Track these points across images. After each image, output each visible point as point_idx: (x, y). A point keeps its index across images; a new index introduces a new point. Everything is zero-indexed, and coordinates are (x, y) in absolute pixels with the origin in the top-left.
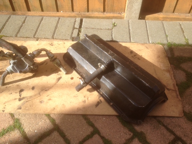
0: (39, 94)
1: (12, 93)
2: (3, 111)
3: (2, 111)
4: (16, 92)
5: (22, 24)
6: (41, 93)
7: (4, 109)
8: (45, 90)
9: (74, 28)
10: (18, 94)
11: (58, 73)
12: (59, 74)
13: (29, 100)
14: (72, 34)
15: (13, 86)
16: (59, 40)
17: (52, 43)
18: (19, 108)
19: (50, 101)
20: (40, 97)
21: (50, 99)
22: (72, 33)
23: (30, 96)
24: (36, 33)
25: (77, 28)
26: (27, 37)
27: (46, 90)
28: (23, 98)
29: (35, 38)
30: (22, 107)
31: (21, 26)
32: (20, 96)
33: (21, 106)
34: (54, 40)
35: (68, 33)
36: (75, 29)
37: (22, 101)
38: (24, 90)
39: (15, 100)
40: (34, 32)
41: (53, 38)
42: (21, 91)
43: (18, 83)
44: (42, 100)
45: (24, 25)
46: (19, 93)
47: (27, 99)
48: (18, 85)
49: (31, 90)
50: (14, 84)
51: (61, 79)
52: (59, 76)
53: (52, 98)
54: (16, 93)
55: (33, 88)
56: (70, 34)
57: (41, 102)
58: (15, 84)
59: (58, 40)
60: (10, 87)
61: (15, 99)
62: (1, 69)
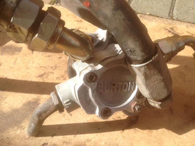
34: (175, 21)
62: (41, 76)
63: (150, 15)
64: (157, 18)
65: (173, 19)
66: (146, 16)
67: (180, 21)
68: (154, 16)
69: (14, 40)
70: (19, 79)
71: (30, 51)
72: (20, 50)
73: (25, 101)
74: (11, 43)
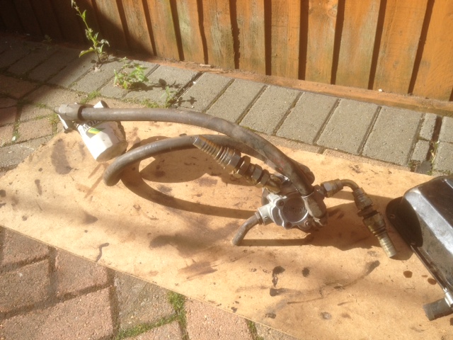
0: (320, 292)
1: (255, 270)
2: (235, 310)
3: (232, 308)
4: (265, 268)
5: (289, 109)
6: (324, 292)
7: (235, 306)
8: (335, 285)
9: (417, 138)
10: (270, 277)
11: (371, 249)
12: (374, 252)
13: (294, 299)
14: (410, 152)
15: (259, 252)
16: (376, 162)
17: (357, 167)
18: (269, 314)
19: (346, 319)
20: (321, 300)
21: (346, 316)
22: (412, 150)
23: (298, 289)
24: (319, 134)
25: (424, 140)
26: (298, 141)
27: (338, 288)
28: (281, 291)
29: (316, 145)
30: (277, 314)
31: (287, 113)
32: (275, 282)
33: (274, 311)
34: (363, 158)
35: (400, 148)
36: (420, 141)
37: (278, 298)
38: (284, 270)
39: (261, 290)
40: (316, 132)
41: (360, 153)
42: (278, 270)
43: (271, 248)
44: (327, 311)
45: (292, 110)
46: (273, 275)
47: (291, 296)
48: (271, 254)
49: (302, 275)
50: (261, 247)
51: (378, 268)
52: (373, 259)
53: (351, 315)
54: (266, 272)
55: (306, 272)
56: (406, 152)
57: (324, 316)
58: (264, 247)
59: (373, 162)
60: (253, 252)
61: (263, 288)
62: (237, 205)
63: (339, 150)
64: (345, 155)
65: (362, 156)
66: (334, 152)
67: (369, 158)
68: (342, 151)
69: (208, 173)
70: (219, 206)
71: (224, 184)
72: (215, 182)
73: (227, 223)
74: (206, 175)
